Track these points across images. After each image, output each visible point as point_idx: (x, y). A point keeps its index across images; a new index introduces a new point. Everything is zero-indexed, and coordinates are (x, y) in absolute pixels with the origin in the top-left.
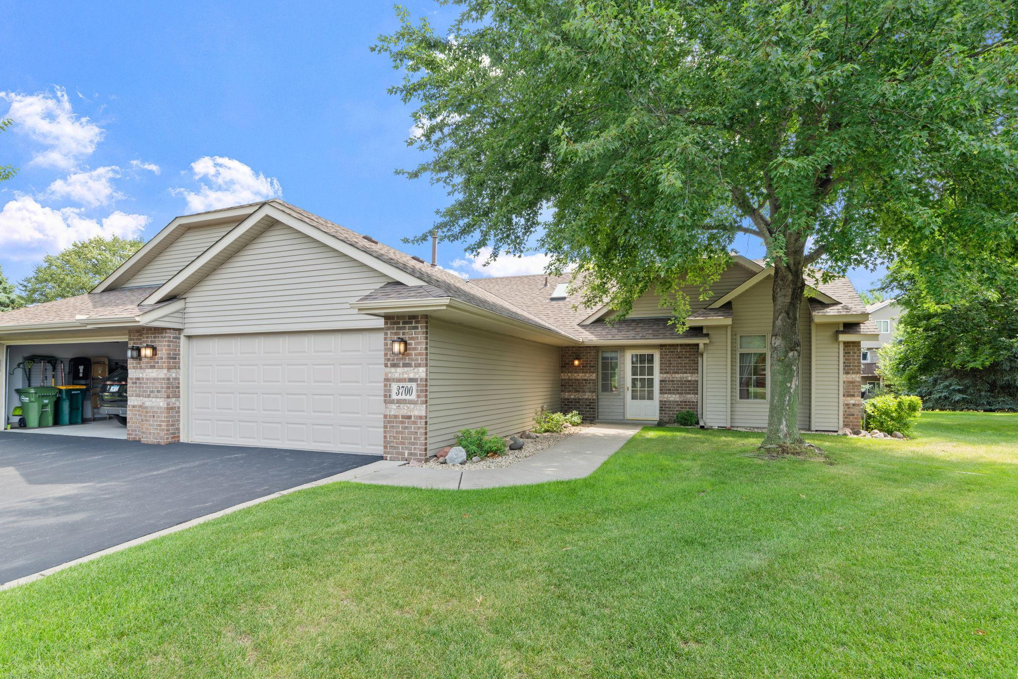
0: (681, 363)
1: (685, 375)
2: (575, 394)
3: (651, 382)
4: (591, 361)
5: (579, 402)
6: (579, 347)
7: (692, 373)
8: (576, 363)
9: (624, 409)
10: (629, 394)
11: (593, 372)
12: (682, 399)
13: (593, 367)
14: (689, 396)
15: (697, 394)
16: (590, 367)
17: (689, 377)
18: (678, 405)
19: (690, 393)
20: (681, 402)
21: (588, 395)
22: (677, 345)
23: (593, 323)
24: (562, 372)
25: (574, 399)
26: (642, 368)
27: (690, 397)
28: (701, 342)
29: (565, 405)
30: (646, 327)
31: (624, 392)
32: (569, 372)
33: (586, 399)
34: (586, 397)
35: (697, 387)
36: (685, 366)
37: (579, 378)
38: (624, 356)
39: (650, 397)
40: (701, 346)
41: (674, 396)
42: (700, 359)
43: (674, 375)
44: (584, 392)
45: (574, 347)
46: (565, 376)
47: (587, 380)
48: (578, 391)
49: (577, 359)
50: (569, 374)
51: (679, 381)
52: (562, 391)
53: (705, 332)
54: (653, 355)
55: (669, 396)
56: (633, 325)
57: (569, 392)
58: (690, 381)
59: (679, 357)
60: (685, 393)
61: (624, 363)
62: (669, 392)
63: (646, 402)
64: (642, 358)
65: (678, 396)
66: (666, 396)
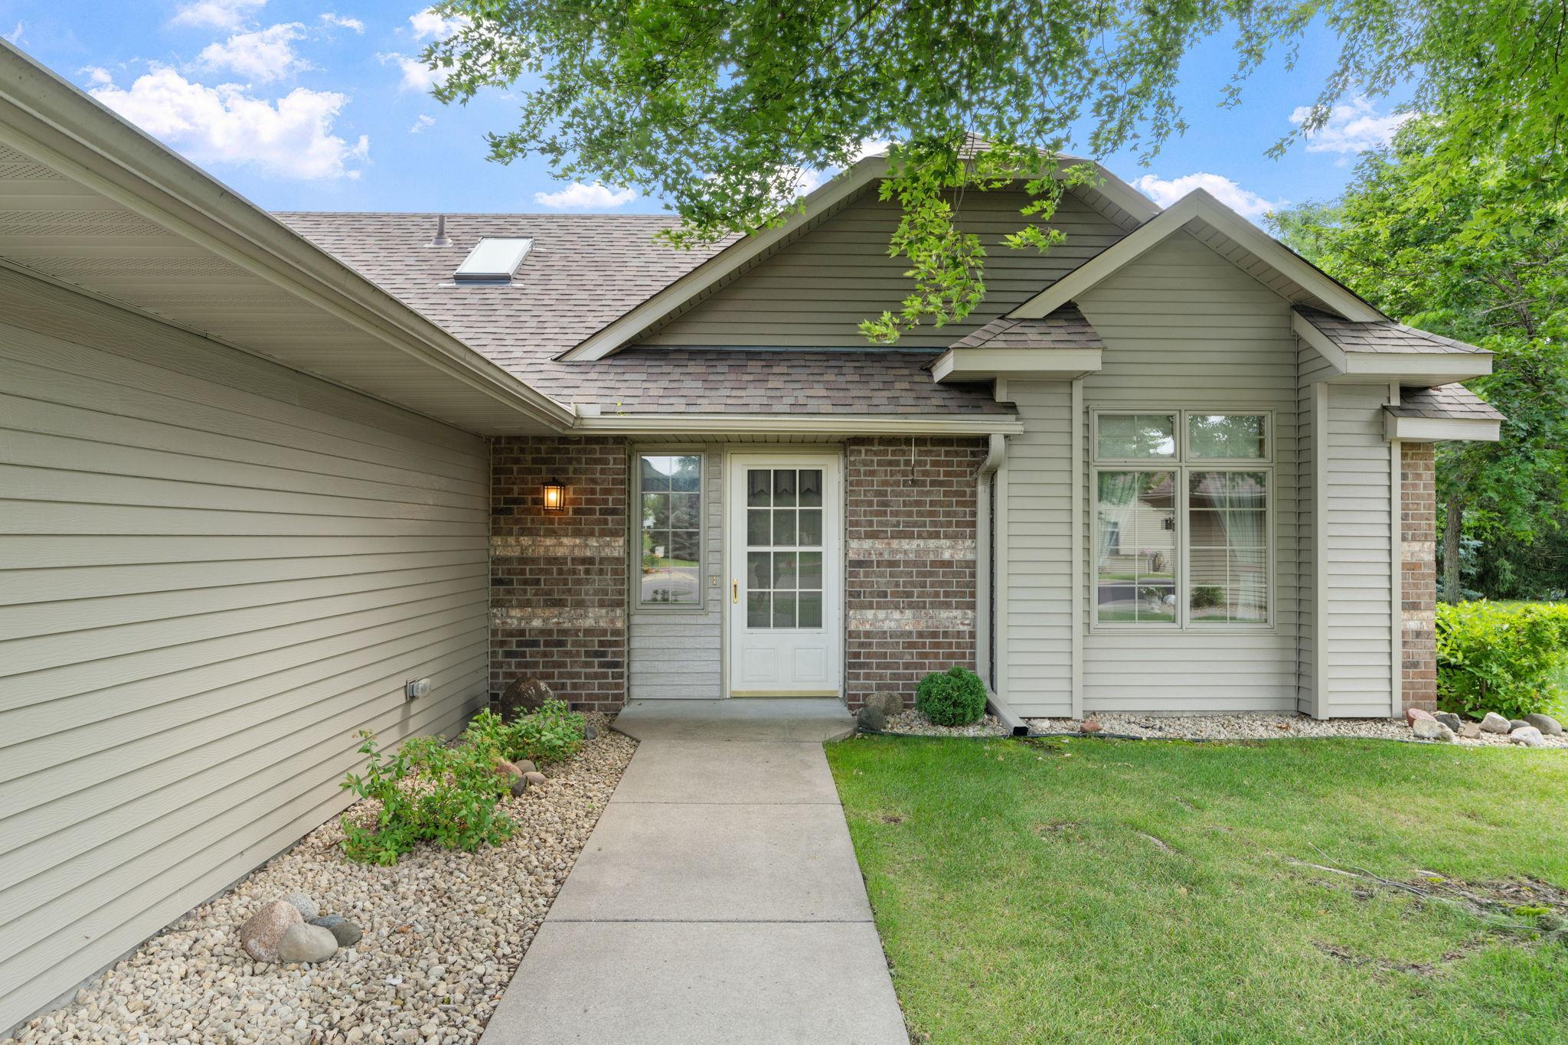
0: (918, 503)
1: (932, 543)
2: (547, 612)
3: (813, 565)
4: (607, 492)
5: (561, 644)
6: (564, 440)
7: (954, 537)
8: (552, 497)
9: (722, 661)
10: (738, 611)
11: (614, 533)
12: (922, 626)
13: (614, 512)
14: (944, 614)
15: (972, 606)
16: (604, 512)
17: (948, 550)
18: (911, 645)
19: (947, 606)
20: (920, 634)
21: (594, 618)
22: (906, 440)
23: (613, 355)
24: (497, 532)
25: (542, 632)
26: (785, 521)
27: (952, 618)
28: (994, 427)
29: (509, 654)
30: (800, 374)
31: (721, 601)
32: (524, 532)
33: (588, 632)
34: (589, 623)
35: (973, 585)
36: (932, 514)
37: (560, 552)
38: (719, 475)
39: (812, 617)
40: (997, 444)
41: (896, 615)
42: (982, 491)
43: (895, 544)
44: (580, 604)
45: (540, 439)
46: (509, 547)
47: (589, 561)
48: (560, 603)
49: (555, 483)
50: (526, 541)
51: (915, 563)
52: (497, 603)
53: (1001, 395)
54: (818, 474)
55: (881, 614)
56: (755, 366)
57: (523, 604)
58: (948, 564)
59: (914, 483)
60: (933, 606)
61: (720, 501)
62: (882, 600)
63: (798, 636)
64: (785, 485)
65: (908, 613)
66: (870, 614)
